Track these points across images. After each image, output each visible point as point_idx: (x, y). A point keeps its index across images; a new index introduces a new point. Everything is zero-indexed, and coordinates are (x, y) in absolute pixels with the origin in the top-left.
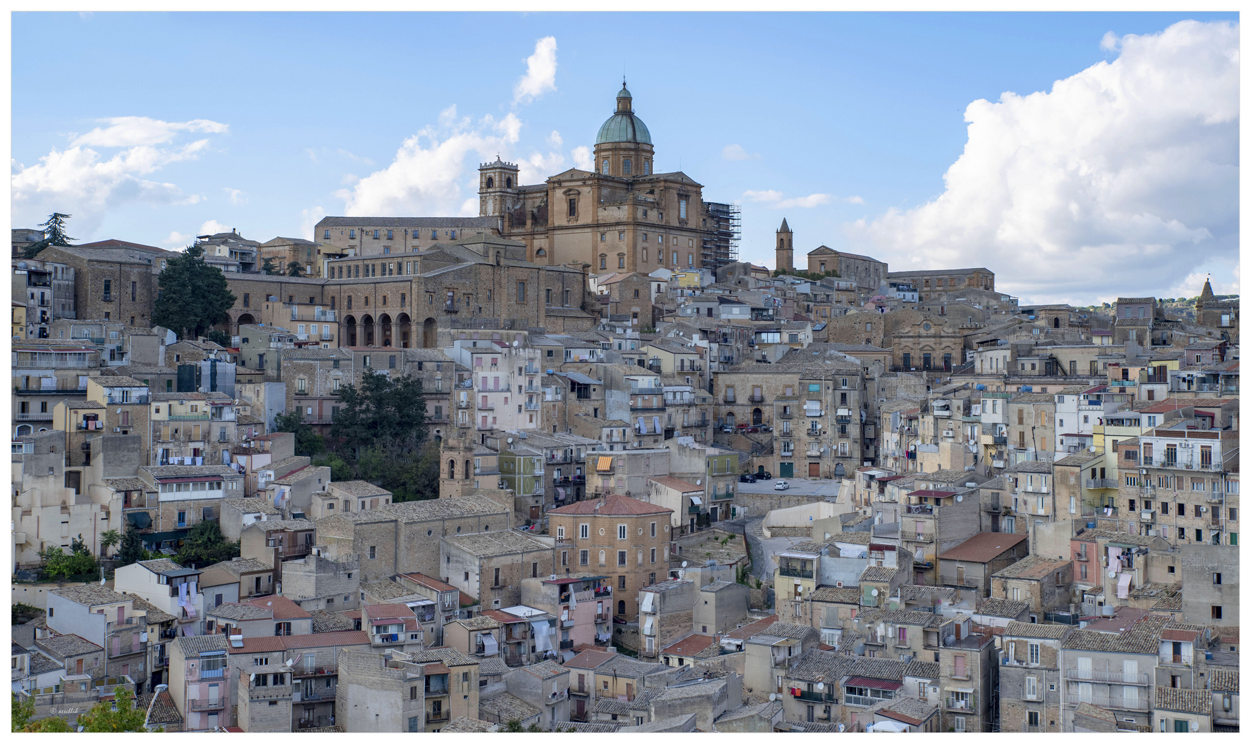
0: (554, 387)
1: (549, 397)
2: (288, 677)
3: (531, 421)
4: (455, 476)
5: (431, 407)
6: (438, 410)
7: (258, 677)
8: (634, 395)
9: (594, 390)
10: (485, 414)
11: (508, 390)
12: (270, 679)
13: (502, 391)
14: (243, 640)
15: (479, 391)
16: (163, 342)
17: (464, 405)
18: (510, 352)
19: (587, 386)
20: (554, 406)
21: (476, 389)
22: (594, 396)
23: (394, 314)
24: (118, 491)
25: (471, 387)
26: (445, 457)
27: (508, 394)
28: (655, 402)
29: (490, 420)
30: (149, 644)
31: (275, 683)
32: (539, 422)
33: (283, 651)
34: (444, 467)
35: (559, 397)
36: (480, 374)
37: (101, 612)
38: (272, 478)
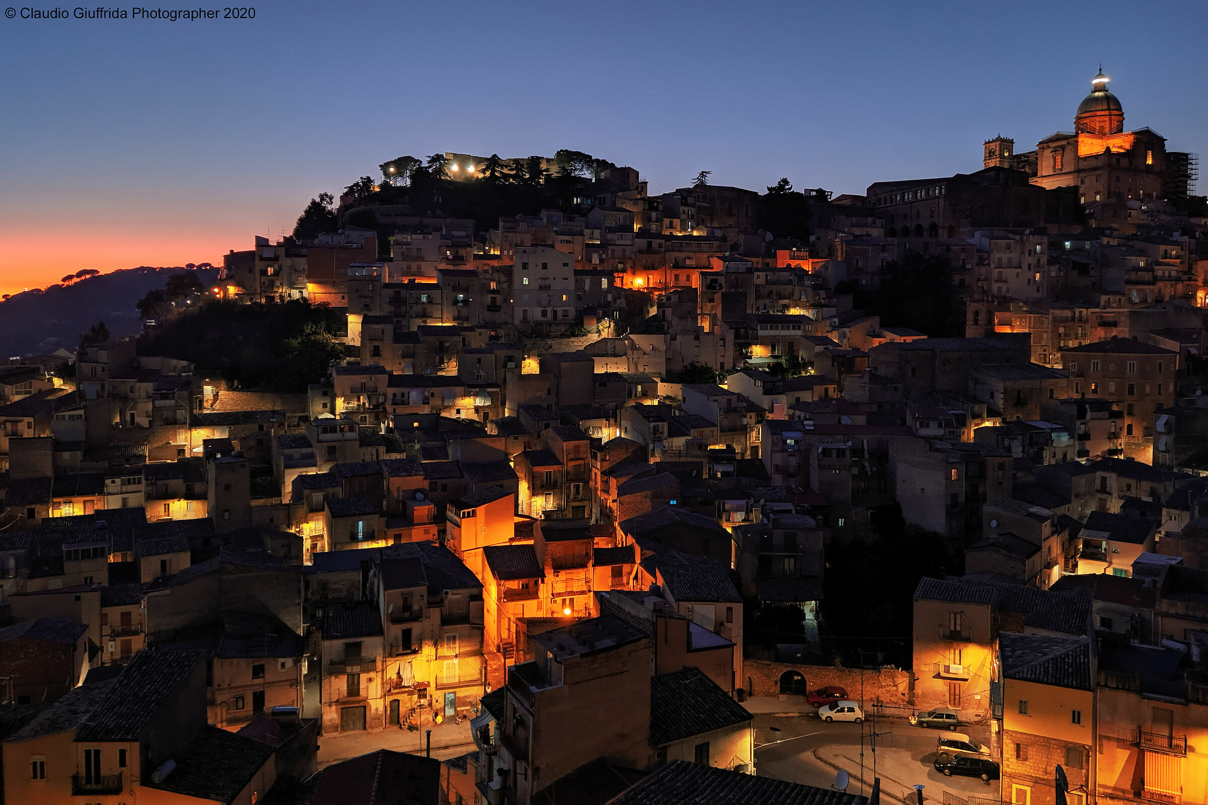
0: (1057, 266)
1: (1053, 274)
2: (848, 452)
3: (1038, 291)
4: (979, 323)
5: (957, 278)
6: (962, 281)
7: (824, 450)
8: (1129, 271)
9: (1093, 268)
10: (1000, 285)
11: (1020, 267)
12: (834, 453)
13: (1015, 267)
14: (814, 425)
15: (995, 268)
16: (764, 240)
17: (983, 277)
18: (1021, 238)
19: (1086, 265)
20: (1058, 281)
21: (993, 266)
22: (1092, 273)
23: (925, 224)
24: (731, 328)
25: (989, 264)
26: (971, 308)
27: (1019, 270)
28: (1147, 276)
29: (1004, 289)
30: (748, 426)
31: (838, 456)
32: (1045, 292)
33: (845, 435)
34: (970, 316)
35: (1062, 274)
36: (996, 256)
37: (716, 401)
38: (837, 324)
